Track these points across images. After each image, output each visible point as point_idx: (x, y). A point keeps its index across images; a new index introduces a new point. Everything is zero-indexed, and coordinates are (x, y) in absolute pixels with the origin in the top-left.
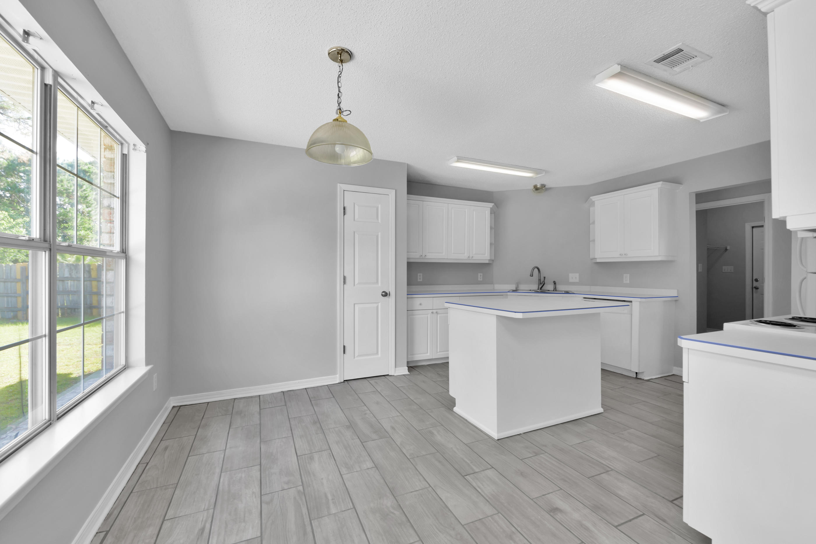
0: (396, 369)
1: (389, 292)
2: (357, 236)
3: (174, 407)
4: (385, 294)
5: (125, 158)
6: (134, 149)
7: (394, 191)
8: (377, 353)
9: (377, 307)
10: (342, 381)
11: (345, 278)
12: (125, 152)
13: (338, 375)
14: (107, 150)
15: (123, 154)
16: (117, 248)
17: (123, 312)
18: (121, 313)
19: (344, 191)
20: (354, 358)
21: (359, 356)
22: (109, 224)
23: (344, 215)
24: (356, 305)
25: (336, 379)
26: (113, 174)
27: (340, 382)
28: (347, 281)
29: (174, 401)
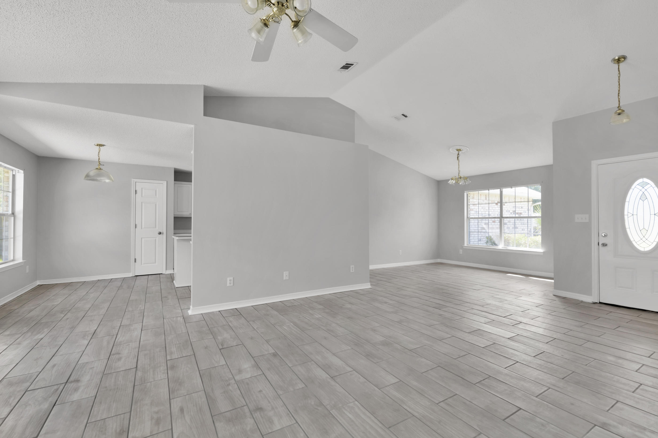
0: (167, 271)
1: (163, 232)
2: (143, 204)
3: (39, 285)
4: (160, 233)
5: (14, 176)
6: (18, 172)
7: (166, 181)
8: (155, 262)
9: (156, 240)
10: (134, 276)
11: (136, 225)
12: (14, 174)
13: (131, 273)
14: (6, 173)
15: (13, 175)
16: (10, 212)
17: (12, 238)
18: (11, 238)
19: (136, 182)
20: (141, 265)
21: (144, 264)
22: (6, 203)
23: (136, 194)
24: (142, 239)
25: (131, 275)
26: (8, 182)
27: (132, 276)
28: (138, 226)
29: (38, 283)
